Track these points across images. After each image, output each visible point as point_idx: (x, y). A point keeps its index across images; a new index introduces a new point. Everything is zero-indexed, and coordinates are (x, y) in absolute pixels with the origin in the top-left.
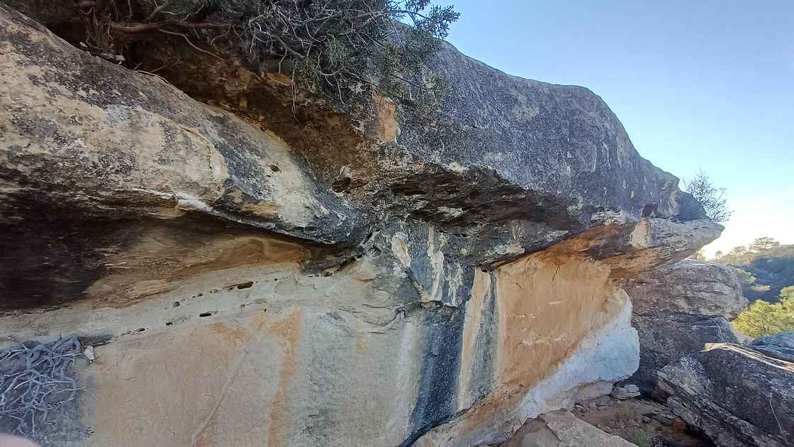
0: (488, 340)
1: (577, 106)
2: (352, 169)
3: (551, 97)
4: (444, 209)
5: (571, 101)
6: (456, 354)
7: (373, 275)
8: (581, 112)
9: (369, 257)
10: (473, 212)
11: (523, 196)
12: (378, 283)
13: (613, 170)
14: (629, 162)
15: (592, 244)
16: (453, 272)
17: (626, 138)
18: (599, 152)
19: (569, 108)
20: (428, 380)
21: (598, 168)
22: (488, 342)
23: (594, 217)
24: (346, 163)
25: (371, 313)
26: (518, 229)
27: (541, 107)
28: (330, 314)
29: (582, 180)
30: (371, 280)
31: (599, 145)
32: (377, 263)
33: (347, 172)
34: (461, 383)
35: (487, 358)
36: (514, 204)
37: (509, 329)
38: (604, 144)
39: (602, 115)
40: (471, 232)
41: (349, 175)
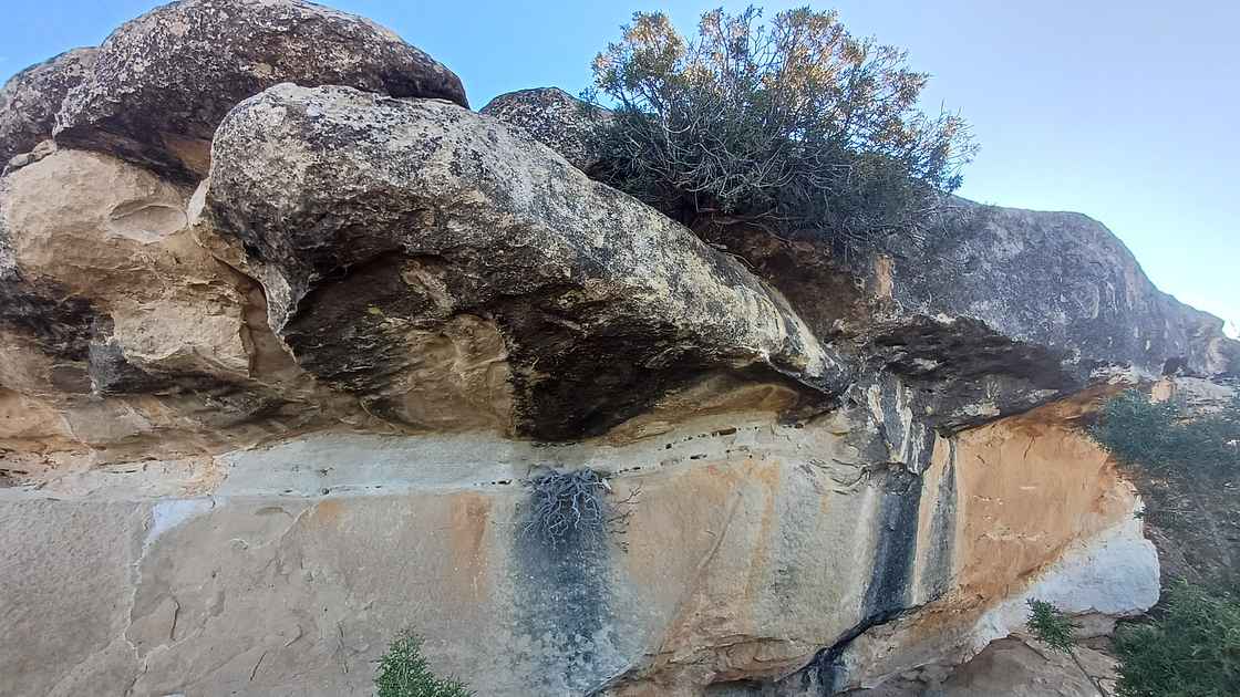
0: (945, 525)
1: (1071, 237)
2: (845, 321)
3: (1037, 229)
4: (919, 361)
5: (1063, 232)
6: (912, 532)
7: (848, 430)
8: (1076, 245)
9: (844, 410)
10: (946, 365)
11: (1009, 349)
12: (849, 438)
13: (1120, 314)
14: (1142, 303)
15: (1085, 409)
16: (918, 433)
17: (1138, 270)
18: (1102, 293)
19: (1060, 241)
20: (883, 558)
21: (1101, 314)
22: (945, 527)
23: (1095, 373)
24: (841, 317)
25: (839, 469)
26: (994, 386)
27: (1026, 242)
28: (802, 467)
29: (1079, 329)
30: (843, 434)
31: (1102, 286)
32: (851, 417)
33: (840, 325)
34: (916, 572)
35: (944, 548)
36: (997, 357)
37: (969, 515)
38: (1109, 284)
39: (1104, 246)
40: (938, 387)
41: (841, 328)
